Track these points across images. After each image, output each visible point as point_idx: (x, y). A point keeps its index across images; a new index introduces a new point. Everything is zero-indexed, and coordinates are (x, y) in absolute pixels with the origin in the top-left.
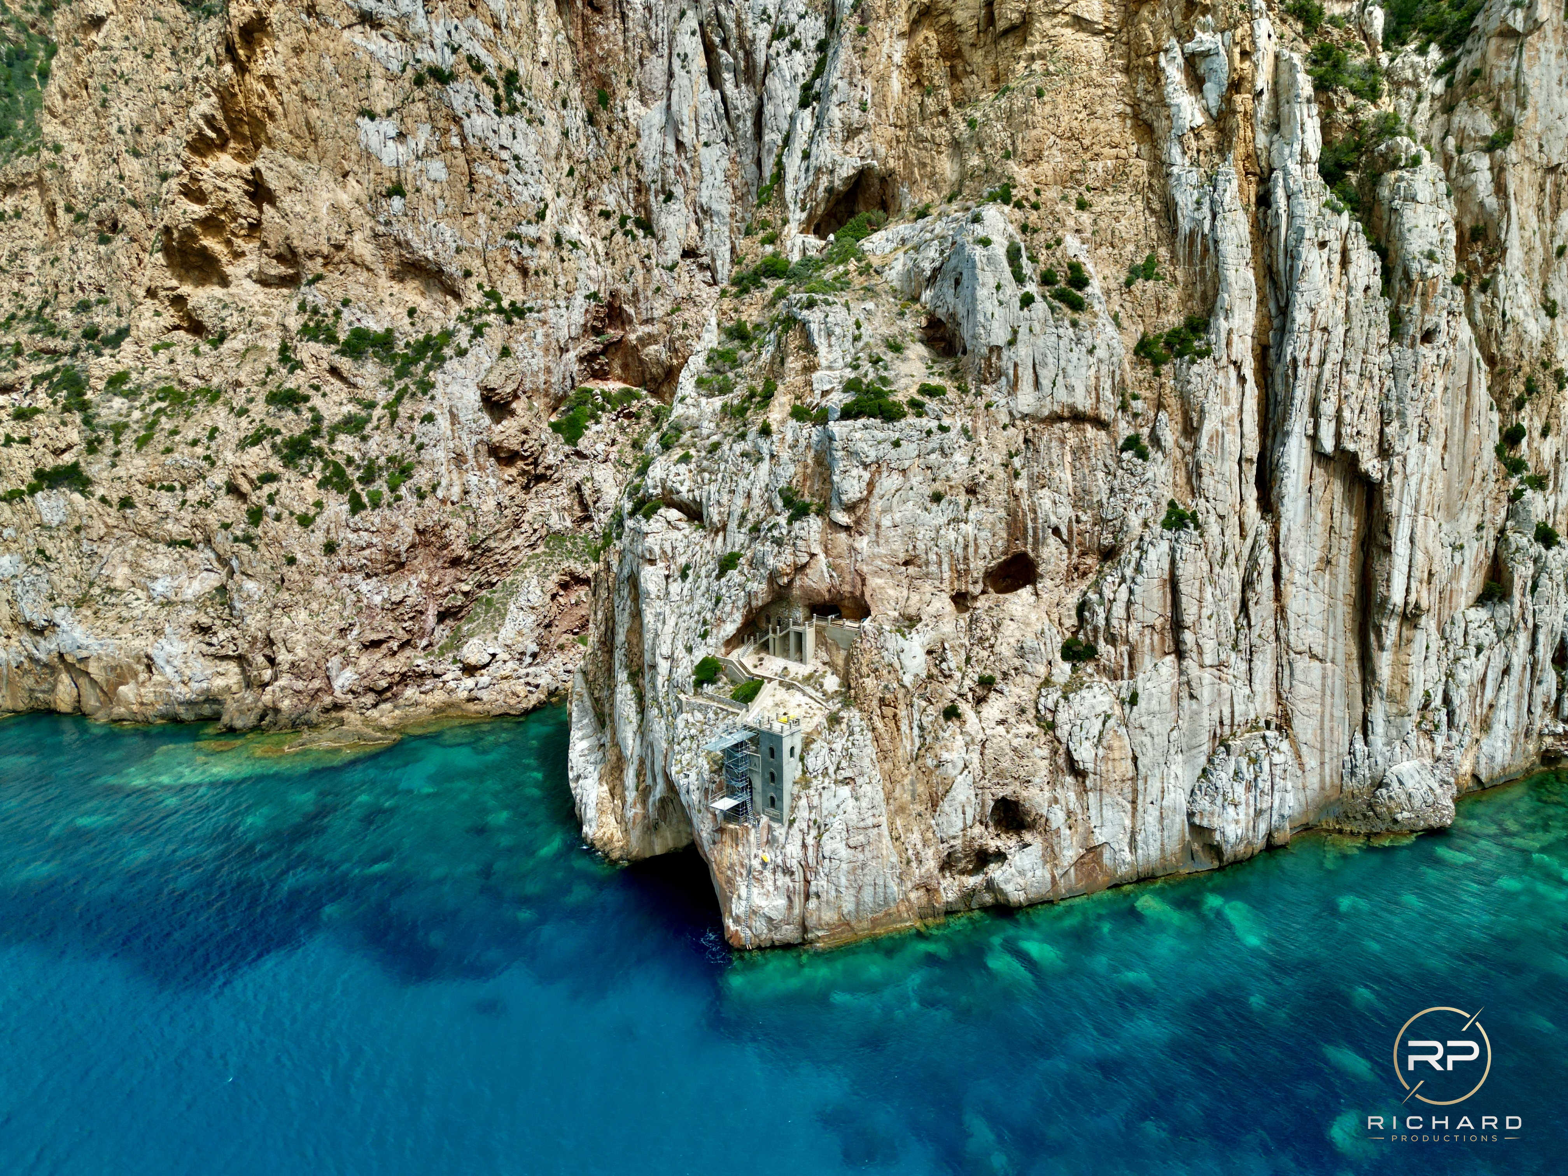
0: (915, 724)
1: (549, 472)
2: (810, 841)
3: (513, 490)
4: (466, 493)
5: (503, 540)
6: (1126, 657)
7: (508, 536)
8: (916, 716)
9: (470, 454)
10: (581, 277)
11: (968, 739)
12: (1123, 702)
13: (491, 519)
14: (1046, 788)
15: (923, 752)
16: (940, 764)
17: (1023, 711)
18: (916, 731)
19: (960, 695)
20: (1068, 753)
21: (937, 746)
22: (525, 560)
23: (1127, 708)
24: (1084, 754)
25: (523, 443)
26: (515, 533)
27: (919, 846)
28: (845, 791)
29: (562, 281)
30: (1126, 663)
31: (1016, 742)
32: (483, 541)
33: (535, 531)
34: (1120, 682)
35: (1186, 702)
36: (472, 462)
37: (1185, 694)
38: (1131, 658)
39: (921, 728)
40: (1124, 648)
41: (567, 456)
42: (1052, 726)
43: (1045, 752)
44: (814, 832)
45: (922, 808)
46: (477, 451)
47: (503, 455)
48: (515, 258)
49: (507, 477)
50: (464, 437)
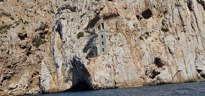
0: (134, 39)
1: (32, 52)
2: (114, 59)
3: (24, 54)
4: (13, 53)
5: (21, 64)
6: (175, 30)
7: (22, 63)
8: (134, 38)
9: (14, 45)
10: (40, 19)
11: (146, 44)
12: (177, 39)
13: (18, 59)
14: (166, 55)
15: (136, 45)
16: (141, 48)
17: (157, 39)
18: (134, 41)
19: (142, 35)
20: (168, 48)
21: (139, 44)
22: (26, 68)
23: (178, 40)
24: (172, 48)
25: (27, 45)
26: (24, 63)
27: (140, 67)
28: (121, 48)
29: (36, 19)
30: (175, 31)
31: (157, 45)
32: (16, 63)
33: (28, 63)
34: (175, 36)
35: (188, 42)
36: (14, 47)
37: (188, 40)
38: (176, 31)
39: (135, 40)
40: (174, 29)
41: (36, 50)
42: (164, 42)
43: (163, 47)
44: (115, 57)
45: (139, 58)
46: (16, 45)
47: (21, 47)
48: (26, 13)
49: (22, 51)
50: (13, 42)
